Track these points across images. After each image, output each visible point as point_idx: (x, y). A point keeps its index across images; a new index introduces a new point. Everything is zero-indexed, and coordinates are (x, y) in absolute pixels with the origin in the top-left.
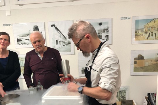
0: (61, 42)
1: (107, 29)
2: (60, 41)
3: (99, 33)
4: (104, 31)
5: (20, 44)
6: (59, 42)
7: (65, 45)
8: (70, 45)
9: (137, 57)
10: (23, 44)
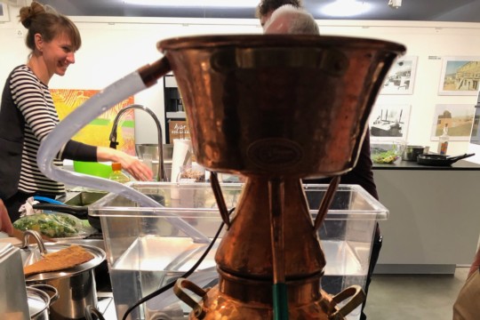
1: (409, 72)
4: (404, 74)
9: (442, 114)
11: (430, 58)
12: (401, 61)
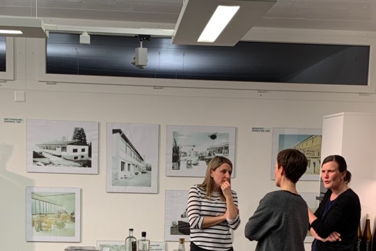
0: (131, 165)
1: (227, 148)
2: (129, 165)
3: (210, 155)
4: (220, 150)
5: (39, 163)
6: (126, 166)
7: (140, 173)
8: (150, 174)
10: (46, 164)
11: (254, 130)
12: (212, 133)
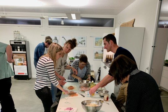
1: (85, 41)
12: (82, 37)
